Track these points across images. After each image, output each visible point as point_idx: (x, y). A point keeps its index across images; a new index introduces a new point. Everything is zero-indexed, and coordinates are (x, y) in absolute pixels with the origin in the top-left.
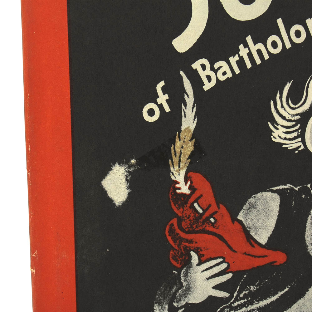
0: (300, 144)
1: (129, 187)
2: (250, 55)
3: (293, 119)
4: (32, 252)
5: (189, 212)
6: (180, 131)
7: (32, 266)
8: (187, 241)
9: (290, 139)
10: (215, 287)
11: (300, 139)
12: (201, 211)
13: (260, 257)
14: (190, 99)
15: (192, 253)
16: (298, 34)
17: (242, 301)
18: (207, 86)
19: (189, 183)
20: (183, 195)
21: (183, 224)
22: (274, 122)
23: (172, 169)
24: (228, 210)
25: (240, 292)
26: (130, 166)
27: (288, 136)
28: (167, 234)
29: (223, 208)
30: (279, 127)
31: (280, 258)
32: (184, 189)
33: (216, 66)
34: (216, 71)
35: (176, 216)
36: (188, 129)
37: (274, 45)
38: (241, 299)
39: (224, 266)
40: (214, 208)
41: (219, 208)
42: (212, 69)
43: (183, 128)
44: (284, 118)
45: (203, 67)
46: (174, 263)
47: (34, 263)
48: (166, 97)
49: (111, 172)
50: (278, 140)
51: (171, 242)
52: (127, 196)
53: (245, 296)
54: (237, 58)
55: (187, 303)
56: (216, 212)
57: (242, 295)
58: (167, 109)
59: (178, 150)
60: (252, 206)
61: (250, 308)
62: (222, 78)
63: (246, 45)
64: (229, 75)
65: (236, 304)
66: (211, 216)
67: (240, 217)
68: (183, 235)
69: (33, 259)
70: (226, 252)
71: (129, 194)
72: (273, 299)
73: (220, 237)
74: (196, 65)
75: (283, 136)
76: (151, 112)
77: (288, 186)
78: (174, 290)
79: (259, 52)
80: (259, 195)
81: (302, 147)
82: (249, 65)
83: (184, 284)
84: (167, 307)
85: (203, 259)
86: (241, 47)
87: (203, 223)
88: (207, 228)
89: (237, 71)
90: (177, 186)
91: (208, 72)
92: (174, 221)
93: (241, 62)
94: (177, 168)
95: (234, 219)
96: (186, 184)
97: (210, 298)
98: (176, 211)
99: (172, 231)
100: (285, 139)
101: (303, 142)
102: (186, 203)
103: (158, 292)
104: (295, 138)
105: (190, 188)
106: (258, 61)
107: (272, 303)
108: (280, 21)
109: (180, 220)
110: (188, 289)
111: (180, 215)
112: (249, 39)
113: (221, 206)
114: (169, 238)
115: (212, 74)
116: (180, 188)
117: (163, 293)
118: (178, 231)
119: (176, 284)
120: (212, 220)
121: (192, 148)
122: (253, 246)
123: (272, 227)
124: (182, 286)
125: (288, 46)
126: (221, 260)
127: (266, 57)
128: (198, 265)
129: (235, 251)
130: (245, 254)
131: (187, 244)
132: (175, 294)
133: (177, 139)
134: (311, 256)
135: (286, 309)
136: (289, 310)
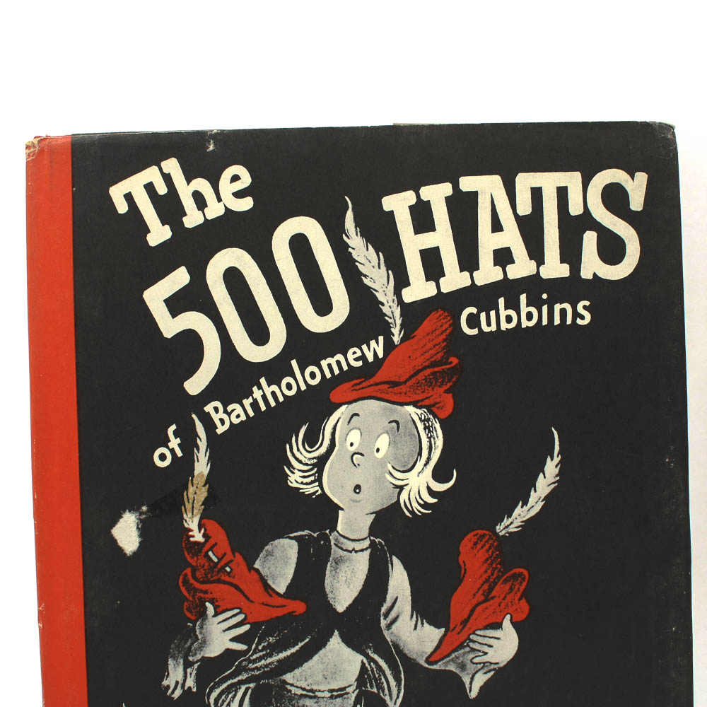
0: (318, 488)
1: (140, 536)
2: (264, 397)
3: (309, 463)
4: (39, 605)
5: (202, 561)
6: (193, 477)
7: (39, 621)
8: (202, 591)
9: (307, 484)
10: (233, 640)
11: (317, 484)
12: (216, 560)
13: (278, 607)
14: (203, 443)
15: (208, 604)
16: (313, 375)
17: (261, 654)
18: (221, 430)
19: (203, 531)
20: (197, 543)
21: (198, 574)
22: (290, 466)
23: (185, 516)
24: (244, 558)
25: (258, 644)
26: (141, 514)
27: (305, 480)
28: (180, 584)
29: (239, 558)
30: (295, 471)
31: (299, 607)
32: (198, 537)
33: (229, 408)
34: (229, 414)
35: (190, 565)
36: (201, 474)
37: (289, 387)
38: (260, 651)
39: (241, 617)
40: (229, 556)
41: (235, 557)
42: (225, 412)
43: (196, 473)
44: (300, 462)
45: (216, 410)
46: (189, 615)
47: (43, 617)
48: (178, 441)
49: (121, 520)
50: (295, 485)
51: (185, 593)
52: (138, 545)
53: (264, 649)
54: (250, 400)
55: (203, 657)
56: (231, 561)
57: (260, 648)
58: (179, 454)
59: (191, 496)
60: (270, 554)
61: (269, 660)
62: (236, 421)
63: (260, 387)
64: (243, 418)
65: (255, 657)
66: (227, 565)
67: (257, 565)
68: (197, 585)
69: (40, 613)
70: (243, 602)
71: (140, 543)
72: (294, 650)
73: (237, 587)
74: (209, 408)
75: (300, 480)
76: (163, 457)
77: (306, 532)
78: (189, 644)
79: (273, 394)
80: (276, 542)
81: (320, 492)
82: (263, 408)
83: (200, 637)
84: (182, 661)
85: (219, 610)
86: (255, 389)
87: (218, 572)
88: (223, 578)
89: (251, 414)
90: (191, 533)
91: (221, 415)
92: (188, 571)
93: (255, 405)
94: (190, 515)
95: (250, 567)
96: (200, 532)
97: (227, 650)
98: (189, 559)
99: (186, 582)
100: (302, 483)
101: (321, 486)
102: (200, 552)
103: (173, 646)
104: (312, 482)
105: (204, 536)
106: (273, 404)
107: (292, 654)
108: (294, 363)
109: (194, 570)
110: (204, 642)
111: (194, 564)
112: (263, 381)
113: (237, 554)
114: (183, 589)
115: (225, 417)
116: (193, 536)
117: (177, 647)
118: (192, 581)
119: (190, 637)
120: (228, 569)
121: (205, 494)
122: (271, 596)
123: (290, 576)
124: (197, 639)
125: (303, 388)
126: (238, 611)
127: (281, 399)
128: (214, 616)
129: (252, 602)
130: (263, 603)
131: (201, 595)
132: (190, 647)
133: (190, 485)
134: (331, 605)
135: (306, 661)
136: (310, 661)
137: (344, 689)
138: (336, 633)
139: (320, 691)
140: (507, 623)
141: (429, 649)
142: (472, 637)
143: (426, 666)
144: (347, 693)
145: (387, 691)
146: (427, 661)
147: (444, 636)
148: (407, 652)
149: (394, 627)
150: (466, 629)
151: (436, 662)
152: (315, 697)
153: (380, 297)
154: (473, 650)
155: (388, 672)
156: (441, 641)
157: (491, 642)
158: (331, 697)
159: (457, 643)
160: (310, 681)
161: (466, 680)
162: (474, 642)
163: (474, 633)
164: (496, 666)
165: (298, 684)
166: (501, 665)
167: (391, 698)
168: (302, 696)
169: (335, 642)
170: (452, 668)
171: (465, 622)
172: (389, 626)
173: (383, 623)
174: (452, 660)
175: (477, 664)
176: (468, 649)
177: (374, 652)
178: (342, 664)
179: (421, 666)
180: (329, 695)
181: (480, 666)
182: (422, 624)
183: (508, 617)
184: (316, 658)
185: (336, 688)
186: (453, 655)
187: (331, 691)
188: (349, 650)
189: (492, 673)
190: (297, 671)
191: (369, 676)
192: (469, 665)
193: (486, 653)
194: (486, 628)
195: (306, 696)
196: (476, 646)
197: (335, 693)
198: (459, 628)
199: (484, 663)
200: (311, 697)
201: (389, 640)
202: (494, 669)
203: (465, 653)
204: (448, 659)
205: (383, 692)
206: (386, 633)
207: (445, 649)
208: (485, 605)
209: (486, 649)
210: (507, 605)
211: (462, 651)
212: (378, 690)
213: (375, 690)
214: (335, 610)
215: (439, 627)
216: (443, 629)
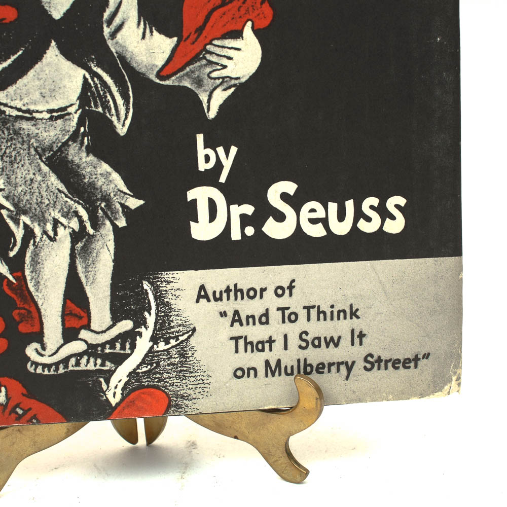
72: (5, 64)
107: (5, 70)
134: (46, 11)
135: (21, 76)
136: (25, 77)
137: (65, 108)
138: (53, 43)
139: (37, 112)
140: (248, 31)
141: (160, 62)
142: (208, 47)
143: (158, 81)
144: (69, 114)
145: (113, 111)
146: (158, 75)
147: (177, 46)
148: (135, 65)
149: (119, 36)
150: (202, 38)
151: (168, 77)
152: (33, 118)
154: (211, 63)
155: (114, 89)
156: (174, 51)
157: (231, 53)
158: (51, 118)
159: (193, 54)
160: (26, 100)
161: (204, 98)
162: (211, 53)
163: (211, 43)
164: (237, 82)
165: (13, 104)
166: (243, 80)
167: (119, 119)
168: (17, 117)
169: (53, 54)
170: (187, 83)
171: (200, 30)
172: (113, 35)
173: (107, 31)
174: (187, 74)
175: (215, 79)
176: (204, 62)
177: (98, 65)
178: (61, 79)
179: (152, 81)
180: (49, 116)
181: (218, 82)
182: (151, 32)
183: (249, 24)
184: (31, 73)
185: (56, 108)
186: (188, 69)
187: (50, 111)
188: (69, 63)
189: (233, 89)
190: (11, 89)
191: (92, 93)
192: (206, 81)
193: (225, 67)
194: (224, 37)
195: (22, 118)
196: (214, 59)
197: (55, 114)
198: (193, 37)
199: (223, 78)
200: (28, 119)
201: (113, 50)
202: (234, 85)
203: (201, 67)
204: (182, 73)
205: (110, 111)
206: (110, 43)
207: (178, 62)
208: (222, 10)
209: (225, 61)
210: (247, 11)
211: (198, 64)
212: (104, 109)
213: (100, 110)
214: (50, 16)
215: (170, 37)
216: (175, 39)
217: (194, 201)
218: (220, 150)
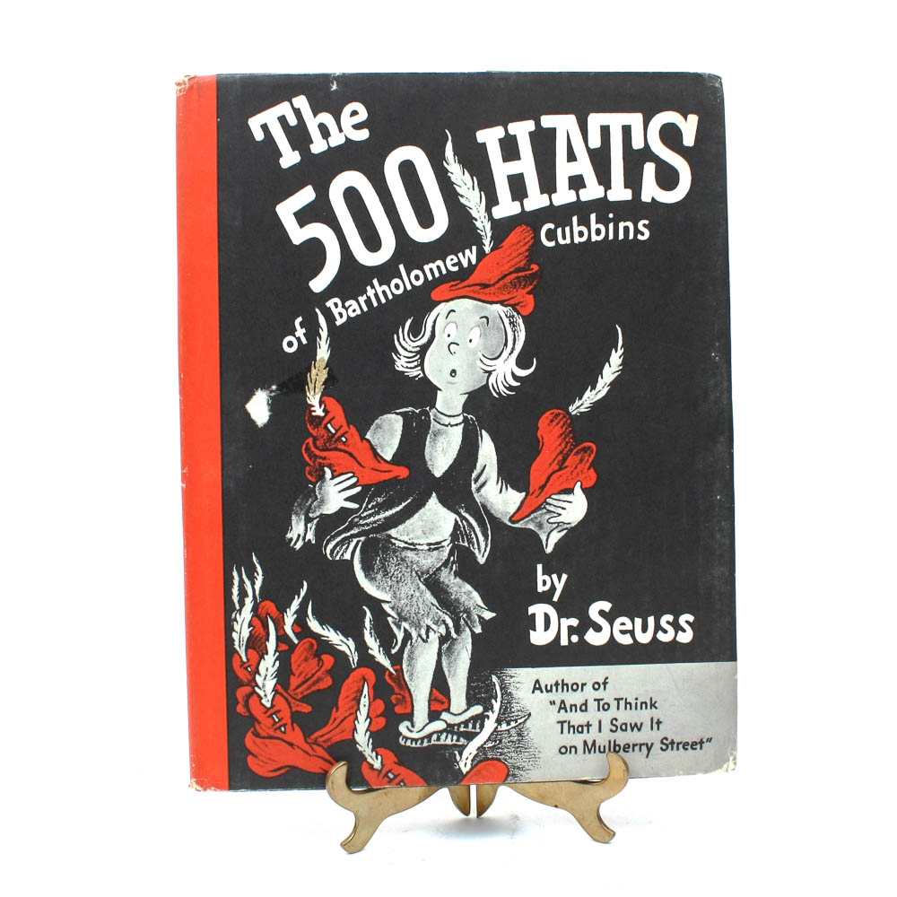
0: (420, 372)
1: (270, 410)
2: (376, 295)
3: (413, 350)
4: (183, 468)
5: (322, 432)
6: (315, 361)
7: (182, 482)
8: (321, 458)
9: (411, 368)
10: (347, 499)
11: (419, 368)
12: (333, 431)
13: (385, 472)
14: (324, 333)
15: (326, 469)
16: (417, 278)
17: (370, 512)
18: (339, 322)
19: (323, 406)
20: (318, 417)
21: (318, 442)
22: (397, 352)
23: (308, 394)
24: (358, 430)
25: (368, 504)
26: (271, 392)
27: (410, 365)
28: (303, 452)
29: (353, 429)
30: (401, 357)
31: (403, 472)
32: (319, 412)
33: (347, 304)
34: (347, 309)
35: (312, 435)
36: (322, 359)
37: (397, 287)
38: (369, 509)
39: (354, 480)
40: (345, 428)
41: (349, 428)
42: (344, 307)
43: (318, 358)
44: (406, 350)
45: (336, 305)
46: (309, 476)
47: (185, 478)
48: (304, 330)
49: (254, 397)
50: (401, 369)
51: (307, 459)
52: (268, 418)
53: (373, 507)
54: (365, 297)
55: (321, 514)
56: (347, 432)
57: (370, 506)
58: (304, 341)
59: (313, 377)
60: (379, 427)
61: (377, 517)
62: (352, 315)
63: (373, 287)
64: (358, 312)
65: (365, 514)
66: (342, 436)
67: (368, 436)
68: (317, 452)
69: (184, 475)
70: (356, 468)
71: (270, 416)
72: (398, 509)
73: (351, 455)
74: (330, 304)
75: (405, 365)
76: (290, 344)
77: (410, 409)
78: (309, 502)
79: (384, 292)
80: (385, 416)
81: (422, 375)
82: (375, 304)
83: (319, 497)
84: (303, 517)
85: (335, 474)
86: (369, 288)
87: (335, 442)
88: (339, 447)
89: (365, 309)
90: (313, 409)
91: (340, 309)
92: (310, 440)
93: (368, 301)
94: (312, 393)
95: (363, 438)
96: (320, 407)
97: (342, 508)
98: (311, 431)
99: (308, 449)
100: (407, 367)
101: (423, 370)
102: (320, 424)
103: (296, 504)
104: (416, 367)
105: (324, 411)
106: (383, 301)
107: (397, 513)
108: (401, 267)
109: (315, 439)
110: (322, 501)
111: (315, 434)
112: (375, 282)
113: (351, 426)
114: (305, 456)
115: (343, 311)
116: (315, 411)
117: (300, 505)
118: (313, 449)
119: (311, 496)
120: (344, 439)
121: (326, 376)
122: (379, 462)
123: (396, 446)
124: (317, 498)
125: (409, 288)
126: (352, 475)
127: (390, 297)
128: (331, 479)
129: (363, 467)
130: (372, 469)
131: (321, 461)
132: (311, 505)
133: (313, 368)
134: (430, 471)
135: (408, 518)
136: (412, 519)
137: (440, 543)
138: (434, 494)
139: (419, 544)
140: (578, 488)
141: (512, 510)
142: (548, 500)
143: (510, 524)
144: (443, 547)
145: (476, 546)
146: (511, 520)
147: (525, 499)
148: (493, 512)
149: (483, 490)
150: (543, 493)
151: (518, 521)
152: (415, 549)
153: (474, 213)
154: (549, 511)
155: (477, 529)
156: (522, 503)
157: (564, 505)
158: (429, 550)
159: (537, 505)
160: (411, 536)
161: (543, 537)
162: (550, 504)
163: (550, 497)
164: (568, 526)
165: (402, 538)
166: (573, 525)
168: (404, 548)
169: (433, 502)
170: (531, 526)
171: (542, 488)
172: (478, 490)
173: (474, 487)
174: (532, 520)
175: (552, 523)
176: (545, 511)
177: (466, 511)
178: (438, 521)
179: (505, 524)
180: (427, 548)
181: (555, 526)
182: (507, 488)
183: (579, 484)
184: (416, 516)
185: (433, 542)
186: (532, 516)
187: (429, 544)
188: (445, 510)
189: (565, 531)
190: (401, 527)
191: (461, 532)
192: (546, 525)
193: (560, 515)
194: (560, 493)
195: (407, 549)
196: (552, 508)
197: (432, 547)
198: (537, 493)
199: (558, 523)
200: (412, 550)
201: (478, 501)
202: (566, 529)
203: (542, 514)
204: (528, 519)
205: (473, 546)
206: (476, 495)
207: (525, 510)
208: (559, 473)
209: (560, 511)
210: (578, 474)
211: (540, 512)
212: (469, 544)
213: (466, 544)
214: (433, 475)
215: (520, 491)
216: (524, 494)
217: (534, 614)
218: (555, 577)
